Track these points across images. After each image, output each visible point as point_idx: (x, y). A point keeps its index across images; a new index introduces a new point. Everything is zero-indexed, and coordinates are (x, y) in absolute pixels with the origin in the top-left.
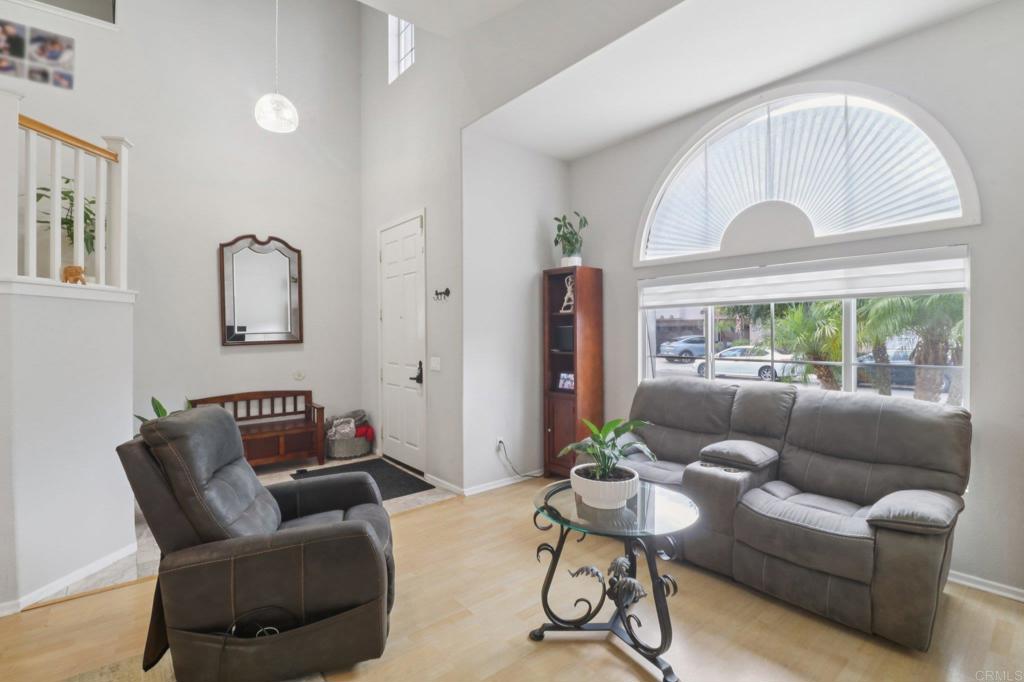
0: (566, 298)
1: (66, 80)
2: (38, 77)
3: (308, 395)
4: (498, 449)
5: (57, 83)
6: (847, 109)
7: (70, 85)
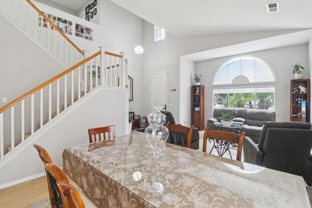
0: (197, 91)
1: (91, 39)
2: (86, 38)
3: (133, 113)
4: (185, 123)
5: (89, 40)
6: (255, 61)
7: (92, 40)
